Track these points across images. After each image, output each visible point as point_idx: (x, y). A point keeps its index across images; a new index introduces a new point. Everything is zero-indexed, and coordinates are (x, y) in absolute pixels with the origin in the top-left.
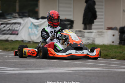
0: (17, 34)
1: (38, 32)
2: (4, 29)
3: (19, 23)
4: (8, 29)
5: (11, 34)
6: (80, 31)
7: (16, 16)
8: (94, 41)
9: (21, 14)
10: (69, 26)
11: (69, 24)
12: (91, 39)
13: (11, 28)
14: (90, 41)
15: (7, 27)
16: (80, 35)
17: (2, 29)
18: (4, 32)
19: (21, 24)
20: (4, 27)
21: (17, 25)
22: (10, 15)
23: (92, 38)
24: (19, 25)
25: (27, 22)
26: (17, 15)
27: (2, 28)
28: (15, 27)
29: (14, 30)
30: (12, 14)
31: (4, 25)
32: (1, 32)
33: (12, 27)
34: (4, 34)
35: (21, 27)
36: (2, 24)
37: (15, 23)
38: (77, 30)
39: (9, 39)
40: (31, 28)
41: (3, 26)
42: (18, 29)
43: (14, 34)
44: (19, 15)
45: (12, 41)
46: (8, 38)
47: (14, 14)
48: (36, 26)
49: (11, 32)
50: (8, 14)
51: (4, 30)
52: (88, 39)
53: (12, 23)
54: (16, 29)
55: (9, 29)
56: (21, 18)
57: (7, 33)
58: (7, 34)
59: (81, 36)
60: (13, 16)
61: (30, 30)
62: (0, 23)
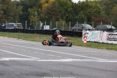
5: (114, 41)
13: (114, 37)
18: (111, 39)
28: (116, 37)
34: (111, 40)
36: (110, 35)
41: (110, 36)
46: (113, 43)
51: (111, 38)
53: (115, 35)
58: (112, 40)
62: (109, 34)
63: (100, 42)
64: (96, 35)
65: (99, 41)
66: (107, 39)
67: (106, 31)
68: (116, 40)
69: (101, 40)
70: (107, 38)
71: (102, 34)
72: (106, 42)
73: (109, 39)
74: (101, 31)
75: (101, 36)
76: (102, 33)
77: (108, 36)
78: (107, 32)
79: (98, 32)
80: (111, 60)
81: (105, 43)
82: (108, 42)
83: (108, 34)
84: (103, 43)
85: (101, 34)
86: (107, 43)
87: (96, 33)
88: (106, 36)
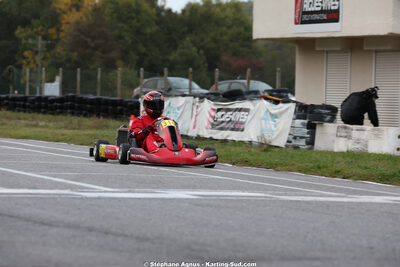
0: (242, 130)
1: (275, 126)
2: (221, 120)
3: (247, 110)
4: (228, 120)
8: (366, 146)
10: (328, 118)
11: (328, 114)
12: (362, 142)
14: (358, 147)
15: (227, 116)
16: (345, 134)
17: (219, 120)
18: (222, 126)
19: (250, 112)
20: (222, 116)
21: (243, 113)
23: (364, 140)
24: (246, 113)
25: (259, 108)
27: (219, 118)
29: (237, 123)
31: (223, 113)
32: (218, 125)
34: (222, 129)
35: (250, 117)
36: (219, 110)
37: (240, 110)
38: (341, 125)
39: (229, 138)
40: (265, 120)
41: (220, 114)
42: (244, 120)
43: (237, 130)
45: (233, 141)
48: (274, 116)
49: (232, 126)
51: (223, 122)
52: (358, 142)
54: (241, 120)
55: (230, 121)
57: (227, 127)
59: (346, 137)
61: (263, 122)
62: (216, 108)
63: (189, 134)
64: (180, 112)
65: (188, 131)
66: (212, 125)
67: (208, 99)
69: (194, 127)
70: (211, 120)
71: (197, 107)
72: (206, 133)
73: (216, 125)
74: (195, 100)
75: (195, 113)
76: (197, 104)
77: (213, 114)
78: (213, 101)
79: (187, 102)
81: (204, 139)
82: (215, 134)
83: (214, 110)
84: (198, 138)
85: (195, 109)
86: (211, 139)
87: (179, 104)
88: (208, 115)
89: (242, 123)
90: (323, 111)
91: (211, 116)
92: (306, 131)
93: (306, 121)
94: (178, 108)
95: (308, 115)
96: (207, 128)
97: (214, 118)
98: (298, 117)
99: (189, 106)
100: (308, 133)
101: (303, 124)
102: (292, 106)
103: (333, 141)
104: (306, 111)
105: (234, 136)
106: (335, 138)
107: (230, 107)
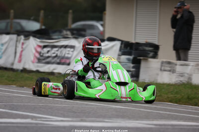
0: (69, 64)
2: (47, 55)
3: (73, 47)
4: (54, 55)
5: (59, 63)
6: (169, 63)
7: (67, 35)
8: (190, 78)
9: (75, 32)
10: (151, 54)
11: (151, 51)
12: (186, 75)
13: (59, 54)
14: (184, 80)
15: (53, 51)
16: (169, 69)
17: (44, 55)
18: (48, 60)
19: (76, 48)
20: (48, 51)
21: (69, 49)
22: (57, 34)
23: (188, 74)
24: (72, 50)
26: (69, 33)
27: (45, 53)
28: (65, 52)
29: (63, 58)
30: (60, 32)
31: (49, 49)
32: (44, 60)
33: (61, 52)
34: (48, 63)
35: (75, 53)
36: (45, 47)
37: (66, 47)
38: (165, 60)
39: (55, 71)
41: (46, 50)
42: (69, 56)
43: (63, 64)
44: (73, 34)
45: (60, 74)
46: (54, 69)
47: (65, 32)
49: (58, 61)
50: (55, 32)
51: (48, 57)
52: (182, 75)
54: (66, 55)
55: (56, 56)
56: (76, 38)
57: (53, 61)
58: (53, 63)
59: (170, 71)
60: (62, 34)
62: (42, 44)
63: (15, 67)
64: (4, 48)
65: (13, 64)
66: (39, 59)
67: (34, 36)
68: (63, 61)
69: (20, 61)
70: (37, 55)
71: (23, 44)
72: (33, 67)
74: (19, 37)
75: (19, 50)
76: (22, 41)
77: (39, 50)
78: (39, 38)
79: (11, 40)
80: (85, 121)
81: (31, 72)
83: (40, 46)
84: (24, 70)
85: (20, 45)
86: (38, 71)
87: (4, 41)
88: (34, 51)
89: (68, 58)
90: (147, 48)
91: (37, 51)
92: (132, 65)
93: (131, 57)
94: (3, 45)
95: (133, 52)
96: (33, 62)
97: (40, 53)
98: (124, 54)
99: (13, 43)
100: (133, 67)
101: (128, 60)
102: (117, 44)
103: (158, 74)
104: (131, 48)
105: (61, 69)
106: (160, 73)
107: (56, 44)
